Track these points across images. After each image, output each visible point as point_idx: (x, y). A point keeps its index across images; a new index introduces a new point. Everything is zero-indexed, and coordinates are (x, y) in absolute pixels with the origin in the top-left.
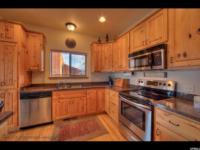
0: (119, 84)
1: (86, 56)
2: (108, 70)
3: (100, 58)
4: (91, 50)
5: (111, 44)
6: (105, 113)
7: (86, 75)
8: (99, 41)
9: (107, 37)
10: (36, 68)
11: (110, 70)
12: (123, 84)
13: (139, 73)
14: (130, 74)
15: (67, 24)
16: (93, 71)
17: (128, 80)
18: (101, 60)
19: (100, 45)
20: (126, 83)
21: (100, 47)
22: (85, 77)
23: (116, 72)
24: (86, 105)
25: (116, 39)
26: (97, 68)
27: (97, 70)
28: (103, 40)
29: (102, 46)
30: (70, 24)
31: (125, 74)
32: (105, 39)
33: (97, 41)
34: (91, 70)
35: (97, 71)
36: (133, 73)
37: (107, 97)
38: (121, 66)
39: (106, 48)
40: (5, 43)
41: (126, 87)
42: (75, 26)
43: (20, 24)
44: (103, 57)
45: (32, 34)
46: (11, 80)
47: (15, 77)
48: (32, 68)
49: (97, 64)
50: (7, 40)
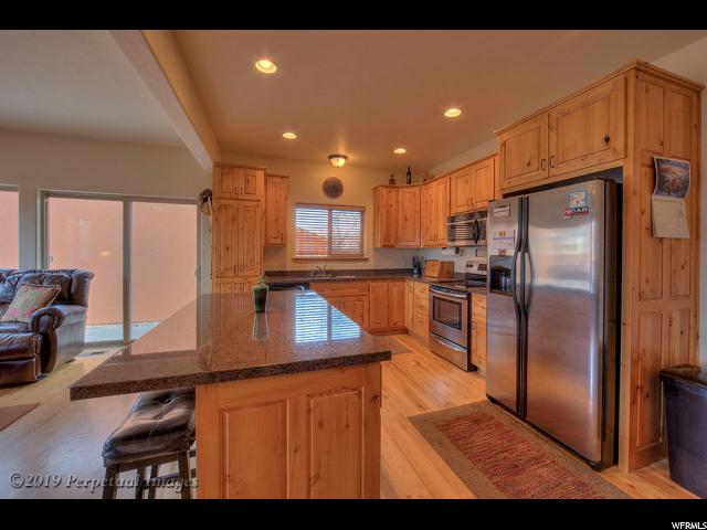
0: (432, 273)
1: (363, 212)
2: (410, 243)
4: (375, 200)
5: (416, 190)
6: (406, 331)
7: (362, 254)
8: (392, 181)
9: (409, 173)
10: (279, 241)
11: (414, 245)
12: (441, 271)
13: (469, 249)
14: (451, 252)
15: (331, 157)
16: (378, 245)
17: (452, 264)
18: (397, 222)
19: (393, 190)
20: (447, 268)
21: (393, 195)
22: (360, 258)
23: (427, 247)
24: (369, 311)
25: (427, 180)
26: (387, 239)
27: (387, 243)
28: (401, 179)
29: (398, 192)
30: (338, 156)
31: (444, 252)
32: (405, 178)
33: (387, 183)
34: (375, 242)
35: (388, 246)
36: (458, 250)
37: (409, 297)
38: (436, 237)
39: (406, 196)
40: (246, 203)
41: (448, 278)
42: (345, 157)
43: (264, 170)
44: (400, 216)
45: (273, 179)
46: (252, 261)
47: (258, 259)
48: (272, 241)
49: (388, 230)
50: (247, 197)
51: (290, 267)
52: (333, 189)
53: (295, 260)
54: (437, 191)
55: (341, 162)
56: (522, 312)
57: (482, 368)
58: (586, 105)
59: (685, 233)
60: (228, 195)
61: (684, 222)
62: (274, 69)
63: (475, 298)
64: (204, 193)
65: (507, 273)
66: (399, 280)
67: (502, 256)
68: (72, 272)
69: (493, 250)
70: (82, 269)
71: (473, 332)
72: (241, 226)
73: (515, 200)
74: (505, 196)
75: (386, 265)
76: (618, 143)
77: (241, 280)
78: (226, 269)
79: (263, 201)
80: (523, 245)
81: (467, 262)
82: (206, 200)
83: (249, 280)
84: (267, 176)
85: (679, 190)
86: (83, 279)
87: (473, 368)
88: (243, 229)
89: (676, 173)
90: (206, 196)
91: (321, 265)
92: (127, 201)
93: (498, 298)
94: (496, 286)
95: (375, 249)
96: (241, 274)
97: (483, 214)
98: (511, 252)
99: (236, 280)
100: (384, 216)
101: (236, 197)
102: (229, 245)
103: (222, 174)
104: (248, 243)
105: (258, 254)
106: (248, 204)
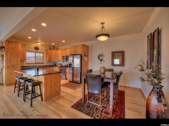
1: (43, 54)
3: (50, 56)
4: (46, 52)
5: (55, 51)
8: (50, 48)
9: (54, 47)
10: (24, 59)
11: (55, 61)
12: (60, 65)
13: (65, 62)
14: (62, 62)
15: (37, 42)
16: (48, 61)
17: (62, 64)
18: (51, 56)
20: (61, 65)
21: (51, 51)
22: (43, 63)
23: (57, 61)
25: (58, 49)
28: (52, 48)
30: (39, 42)
31: (61, 62)
33: (49, 49)
35: (50, 61)
38: (59, 60)
39: (53, 52)
41: (61, 66)
42: (41, 43)
43: (21, 43)
44: (52, 55)
47: (19, 63)
48: (22, 59)
49: (50, 58)
50: (16, 49)
51: (25, 65)
52: (37, 48)
53: (27, 64)
54: (59, 52)
55: (40, 44)
56: (73, 69)
57: (68, 79)
58: (79, 46)
59: (87, 60)
61: (87, 59)
62: (35, 31)
63: (67, 69)
65: (71, 65)
66: (52, 67)
67: (71, 63)
69: (69, 62)
71: (66, 74)
72: (14, 56)
73: (72, 56)
74: (71, 55)
75: (49, 64)
76: (82, 51)
77: (14, 68)
78: (10, 66)
79: (21, 51)
80: (73, 61)
81: (65, 64)
84: (22, 45)
85: (87, 56)
87: (66, 79)
89: (86, 55)
91: (34, 65)
93: (70, 68)
94: (70, 66)
95: (46, 61)
96: (15, 67)
97: (68, 56)
98: (72, 62)
99: (13, 68)
100: (49, 55)
101: (13, 49)
102: (11, 60)
103: (8, 43)
104: (16, 60)
105: (19, 62)
106: (17, 51)
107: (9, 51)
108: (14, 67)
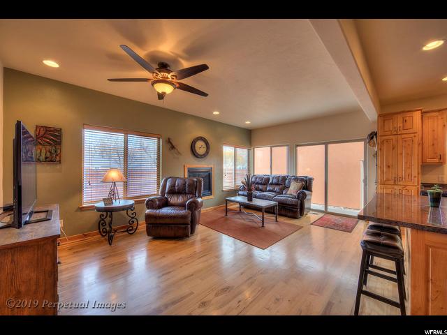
40: (403, 136)
43: (421, 110)
45: (428, 115)
46: (410, 175)
47: (415, 172)
48: (428, 161)
50: (405, 132)
60: (389, 133)
64: (371, 134)
68: (306, 177)
70: (310, 176)
72: (399, 152)
77: (400, 187)
78: (388, 180)
79: (420, 133)
82: (372, 138)
83: (407, 187)
84: (423, 113)
86: (311, 180)
88: (402, 154)
90: (372, 136)
92: (326, 144)
96: (401, 183)
99: (396, 187)
101: (395, 133)
102: (390, 164)
103: (384, 121)
104: (406, 163)
105: (415, 170)
106: (406, 136)
107: (387, 140)
108: (399, 183)
